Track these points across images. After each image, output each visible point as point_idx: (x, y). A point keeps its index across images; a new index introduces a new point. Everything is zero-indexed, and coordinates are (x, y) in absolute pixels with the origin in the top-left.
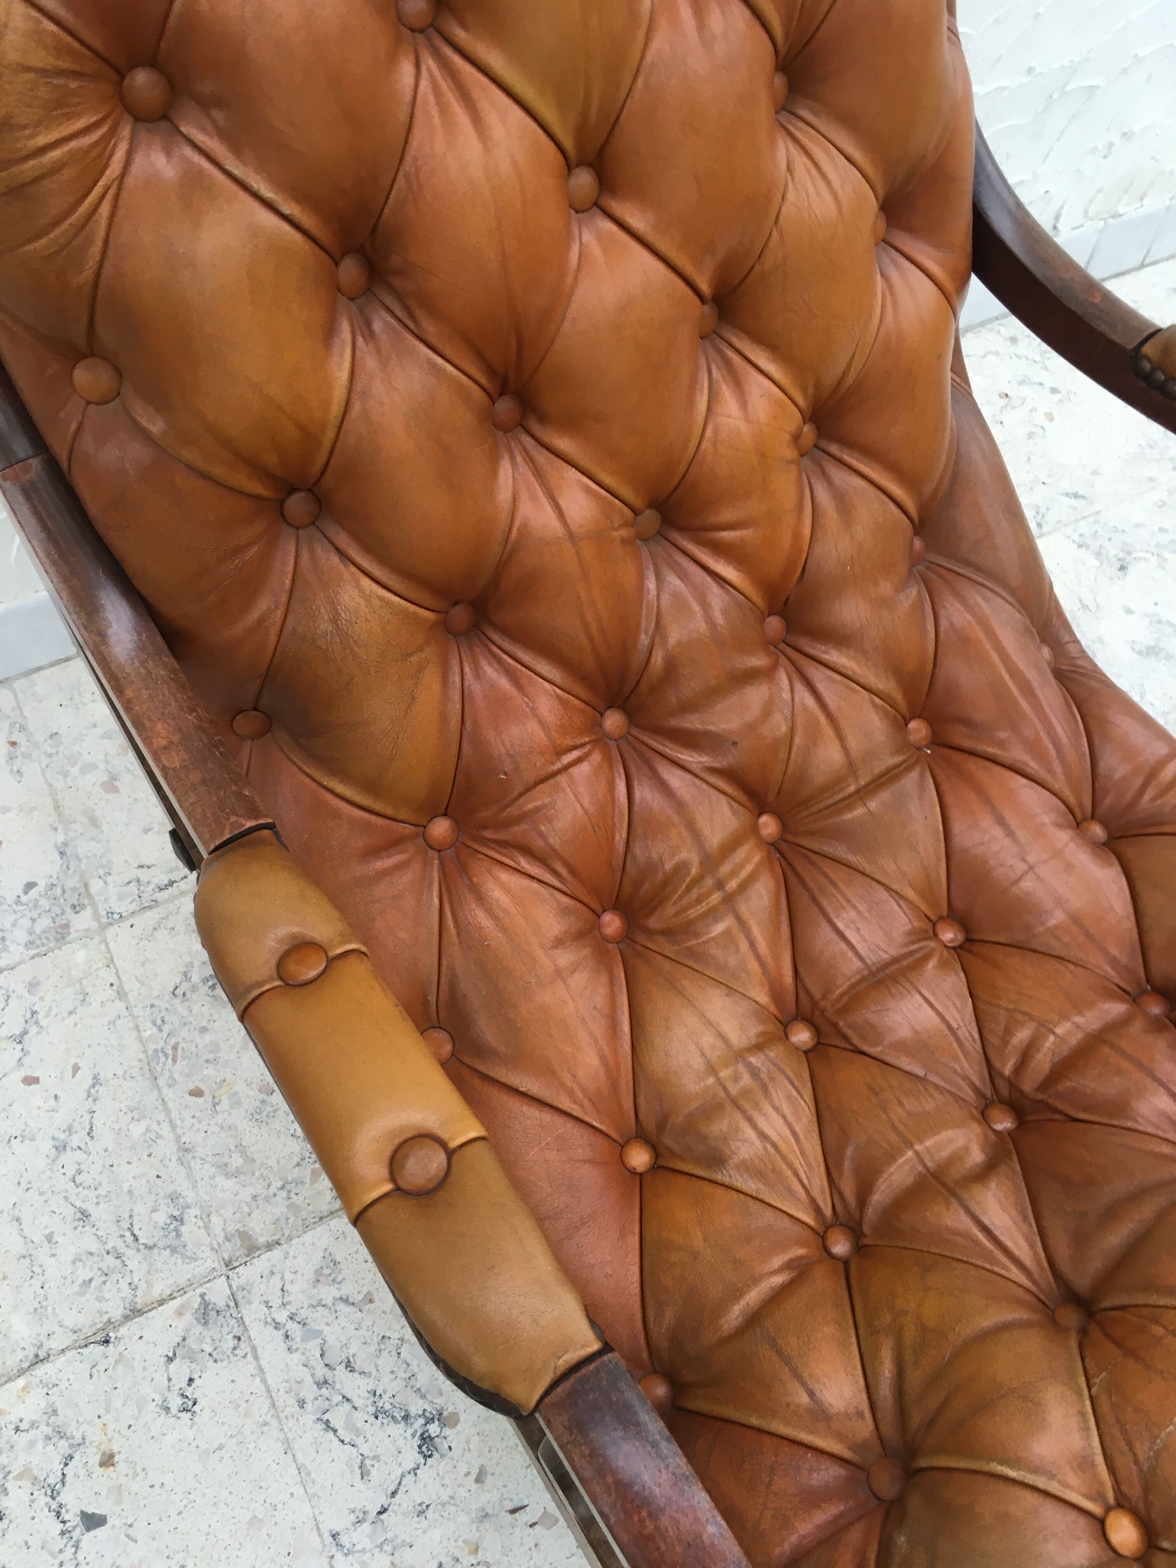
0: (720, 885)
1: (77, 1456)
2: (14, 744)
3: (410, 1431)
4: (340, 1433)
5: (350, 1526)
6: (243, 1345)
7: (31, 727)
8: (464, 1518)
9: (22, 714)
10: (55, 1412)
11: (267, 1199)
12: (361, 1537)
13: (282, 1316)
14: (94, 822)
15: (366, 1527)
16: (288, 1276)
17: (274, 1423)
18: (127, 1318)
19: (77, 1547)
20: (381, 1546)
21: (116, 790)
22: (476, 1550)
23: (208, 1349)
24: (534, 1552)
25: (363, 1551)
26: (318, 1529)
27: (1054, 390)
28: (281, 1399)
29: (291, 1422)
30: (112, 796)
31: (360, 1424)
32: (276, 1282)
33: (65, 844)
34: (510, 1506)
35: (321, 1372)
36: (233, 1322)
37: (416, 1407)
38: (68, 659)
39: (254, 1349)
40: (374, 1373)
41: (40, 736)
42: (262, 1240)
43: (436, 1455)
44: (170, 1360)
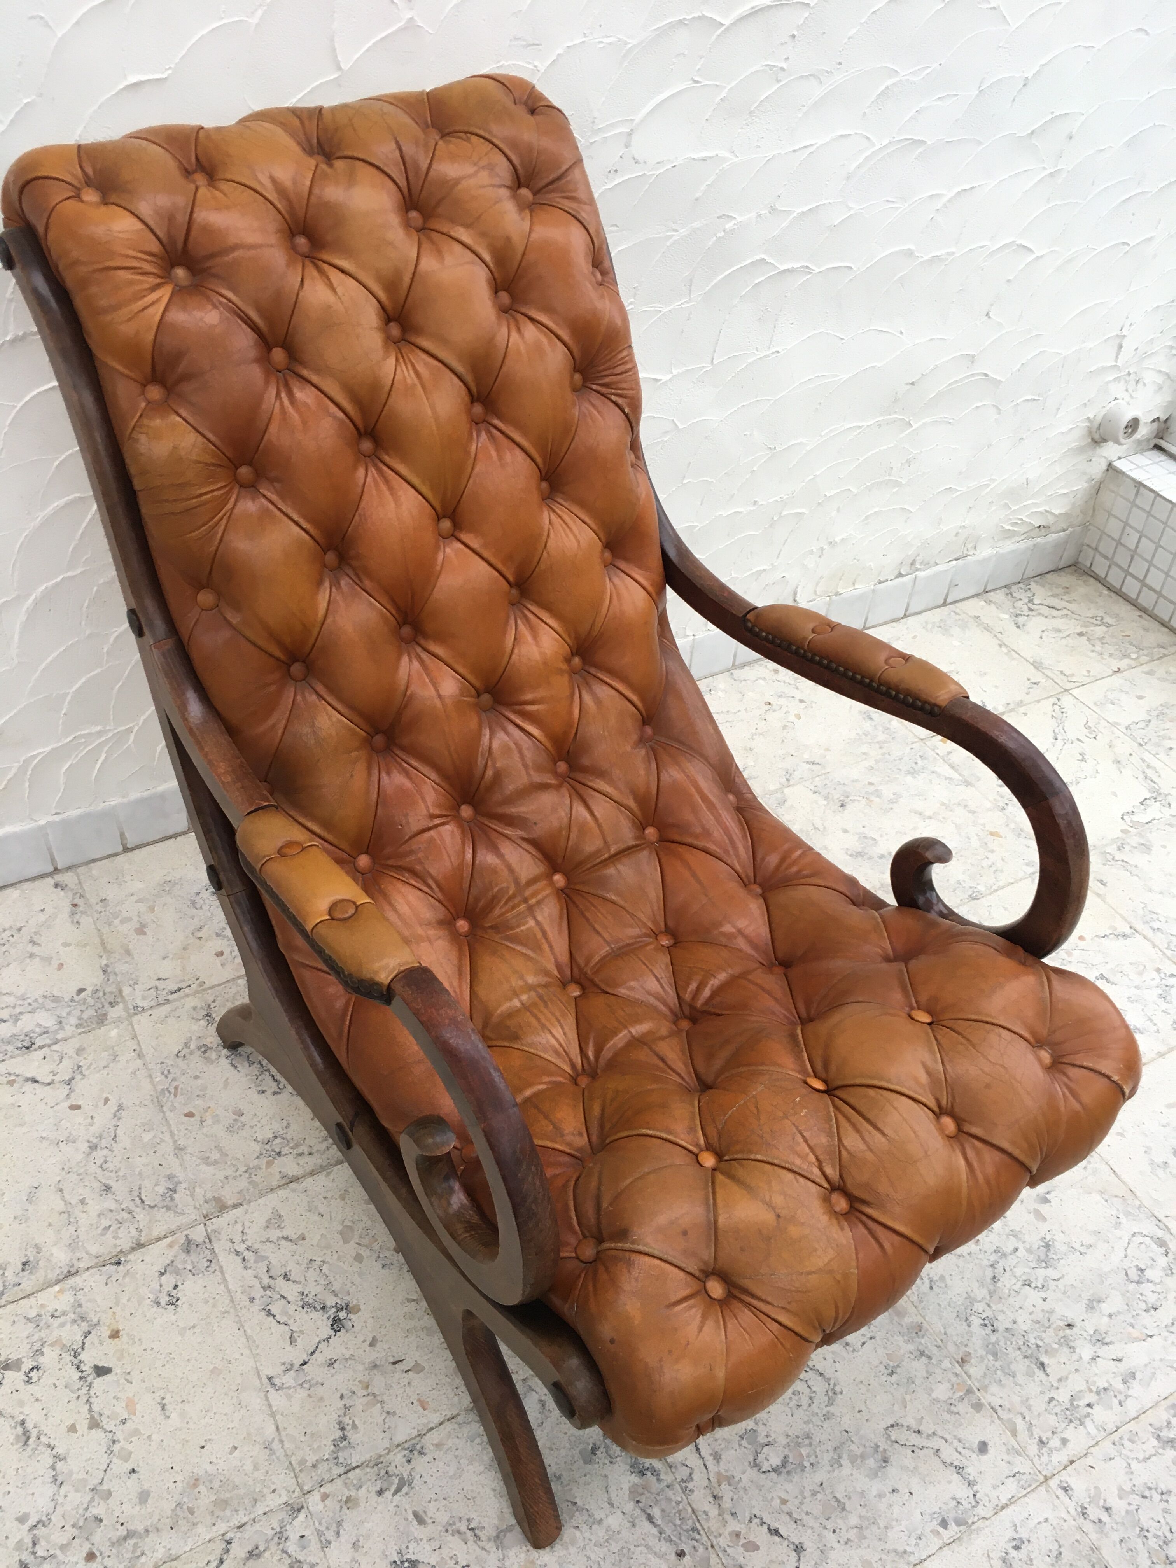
0: (525, 900)
1: (93, 1332)
2: (75, 905)
3: (326, 1316)
4: (278, 1317)
5: (281, 1372)
6: (213, 1264)
7: (87, 895)
8: (361, 1368)
9: (82, 887)
10: (80, 1305)
11: (235, 1178)
12: (289, 1379)
13: (241, 1248)
14: (128, 953)
15: (292, 1373)
16: (247, 1224)
17: (232, 1310)
18: (133, 1249)
19: (90, 1386)
20: (301, 1385)
21: (145, 933)
22: (367, 1387)
23: (189, 1267)
24: (407, 1389)
25: (289, 1388)
26: (259, 1375)
27: (802, 701)
28: (238, 1296)
29: (244, 1311)
30: (141, 937)
31: (291, 1312)
32: (239, 1227)
33: (107, 966)
34: (392, 1360)
35: (266, 1281)
36: (207, 1252)
37: (331, 1301)
38: (115, 855)
39: (221, 1267)
40: (303, 1282)
41: (93, 901)
42: (230, 1203)
43: (343, 1331)
44: (162, 1274)
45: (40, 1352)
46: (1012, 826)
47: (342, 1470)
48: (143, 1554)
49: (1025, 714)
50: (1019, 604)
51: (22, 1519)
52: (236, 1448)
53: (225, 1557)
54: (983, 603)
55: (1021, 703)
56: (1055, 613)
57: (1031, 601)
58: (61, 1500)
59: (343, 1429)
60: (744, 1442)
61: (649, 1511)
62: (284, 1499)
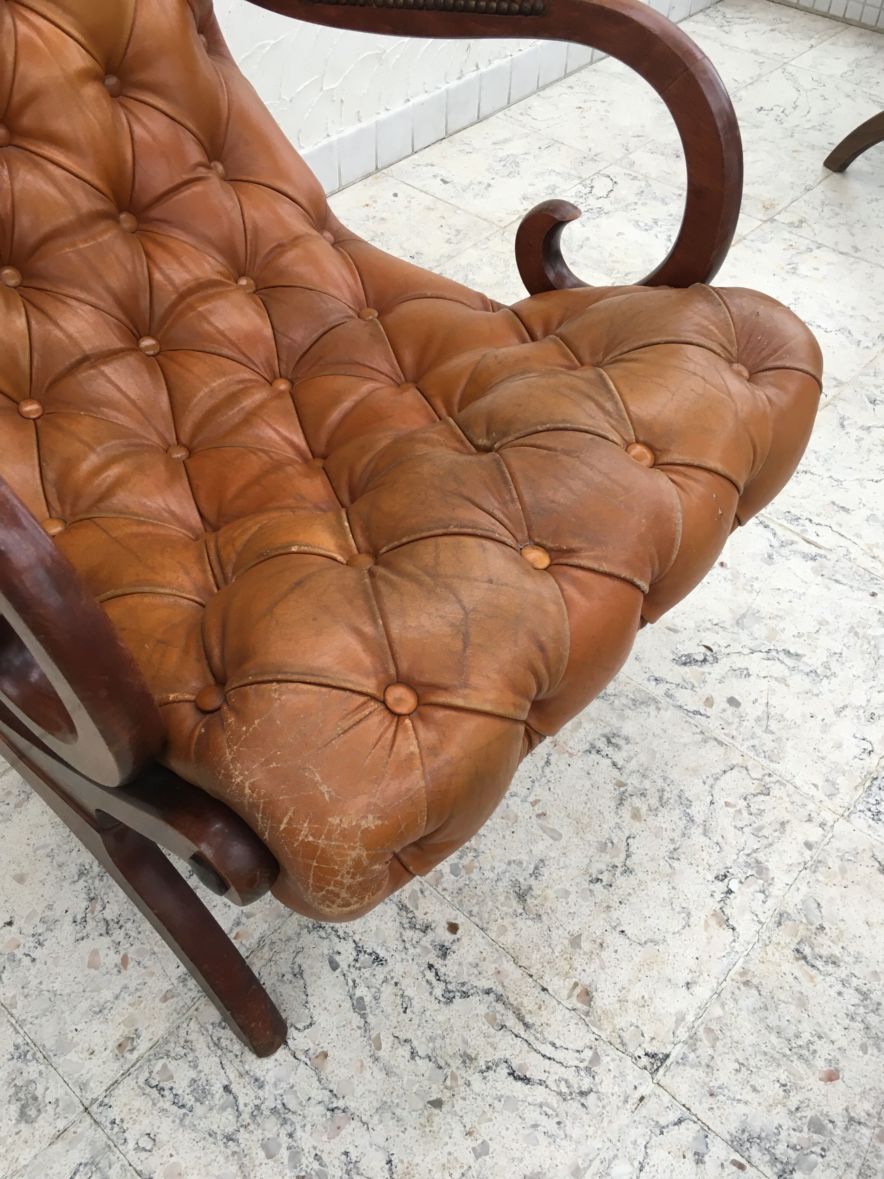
46: (805, 144)
49: (768, 81)
50: (716, 20)
54: (692, 23)
55: (760, 76)
56: (745, 21)
57: (724, 17)
60: (870, 522)
61: (834, 578)
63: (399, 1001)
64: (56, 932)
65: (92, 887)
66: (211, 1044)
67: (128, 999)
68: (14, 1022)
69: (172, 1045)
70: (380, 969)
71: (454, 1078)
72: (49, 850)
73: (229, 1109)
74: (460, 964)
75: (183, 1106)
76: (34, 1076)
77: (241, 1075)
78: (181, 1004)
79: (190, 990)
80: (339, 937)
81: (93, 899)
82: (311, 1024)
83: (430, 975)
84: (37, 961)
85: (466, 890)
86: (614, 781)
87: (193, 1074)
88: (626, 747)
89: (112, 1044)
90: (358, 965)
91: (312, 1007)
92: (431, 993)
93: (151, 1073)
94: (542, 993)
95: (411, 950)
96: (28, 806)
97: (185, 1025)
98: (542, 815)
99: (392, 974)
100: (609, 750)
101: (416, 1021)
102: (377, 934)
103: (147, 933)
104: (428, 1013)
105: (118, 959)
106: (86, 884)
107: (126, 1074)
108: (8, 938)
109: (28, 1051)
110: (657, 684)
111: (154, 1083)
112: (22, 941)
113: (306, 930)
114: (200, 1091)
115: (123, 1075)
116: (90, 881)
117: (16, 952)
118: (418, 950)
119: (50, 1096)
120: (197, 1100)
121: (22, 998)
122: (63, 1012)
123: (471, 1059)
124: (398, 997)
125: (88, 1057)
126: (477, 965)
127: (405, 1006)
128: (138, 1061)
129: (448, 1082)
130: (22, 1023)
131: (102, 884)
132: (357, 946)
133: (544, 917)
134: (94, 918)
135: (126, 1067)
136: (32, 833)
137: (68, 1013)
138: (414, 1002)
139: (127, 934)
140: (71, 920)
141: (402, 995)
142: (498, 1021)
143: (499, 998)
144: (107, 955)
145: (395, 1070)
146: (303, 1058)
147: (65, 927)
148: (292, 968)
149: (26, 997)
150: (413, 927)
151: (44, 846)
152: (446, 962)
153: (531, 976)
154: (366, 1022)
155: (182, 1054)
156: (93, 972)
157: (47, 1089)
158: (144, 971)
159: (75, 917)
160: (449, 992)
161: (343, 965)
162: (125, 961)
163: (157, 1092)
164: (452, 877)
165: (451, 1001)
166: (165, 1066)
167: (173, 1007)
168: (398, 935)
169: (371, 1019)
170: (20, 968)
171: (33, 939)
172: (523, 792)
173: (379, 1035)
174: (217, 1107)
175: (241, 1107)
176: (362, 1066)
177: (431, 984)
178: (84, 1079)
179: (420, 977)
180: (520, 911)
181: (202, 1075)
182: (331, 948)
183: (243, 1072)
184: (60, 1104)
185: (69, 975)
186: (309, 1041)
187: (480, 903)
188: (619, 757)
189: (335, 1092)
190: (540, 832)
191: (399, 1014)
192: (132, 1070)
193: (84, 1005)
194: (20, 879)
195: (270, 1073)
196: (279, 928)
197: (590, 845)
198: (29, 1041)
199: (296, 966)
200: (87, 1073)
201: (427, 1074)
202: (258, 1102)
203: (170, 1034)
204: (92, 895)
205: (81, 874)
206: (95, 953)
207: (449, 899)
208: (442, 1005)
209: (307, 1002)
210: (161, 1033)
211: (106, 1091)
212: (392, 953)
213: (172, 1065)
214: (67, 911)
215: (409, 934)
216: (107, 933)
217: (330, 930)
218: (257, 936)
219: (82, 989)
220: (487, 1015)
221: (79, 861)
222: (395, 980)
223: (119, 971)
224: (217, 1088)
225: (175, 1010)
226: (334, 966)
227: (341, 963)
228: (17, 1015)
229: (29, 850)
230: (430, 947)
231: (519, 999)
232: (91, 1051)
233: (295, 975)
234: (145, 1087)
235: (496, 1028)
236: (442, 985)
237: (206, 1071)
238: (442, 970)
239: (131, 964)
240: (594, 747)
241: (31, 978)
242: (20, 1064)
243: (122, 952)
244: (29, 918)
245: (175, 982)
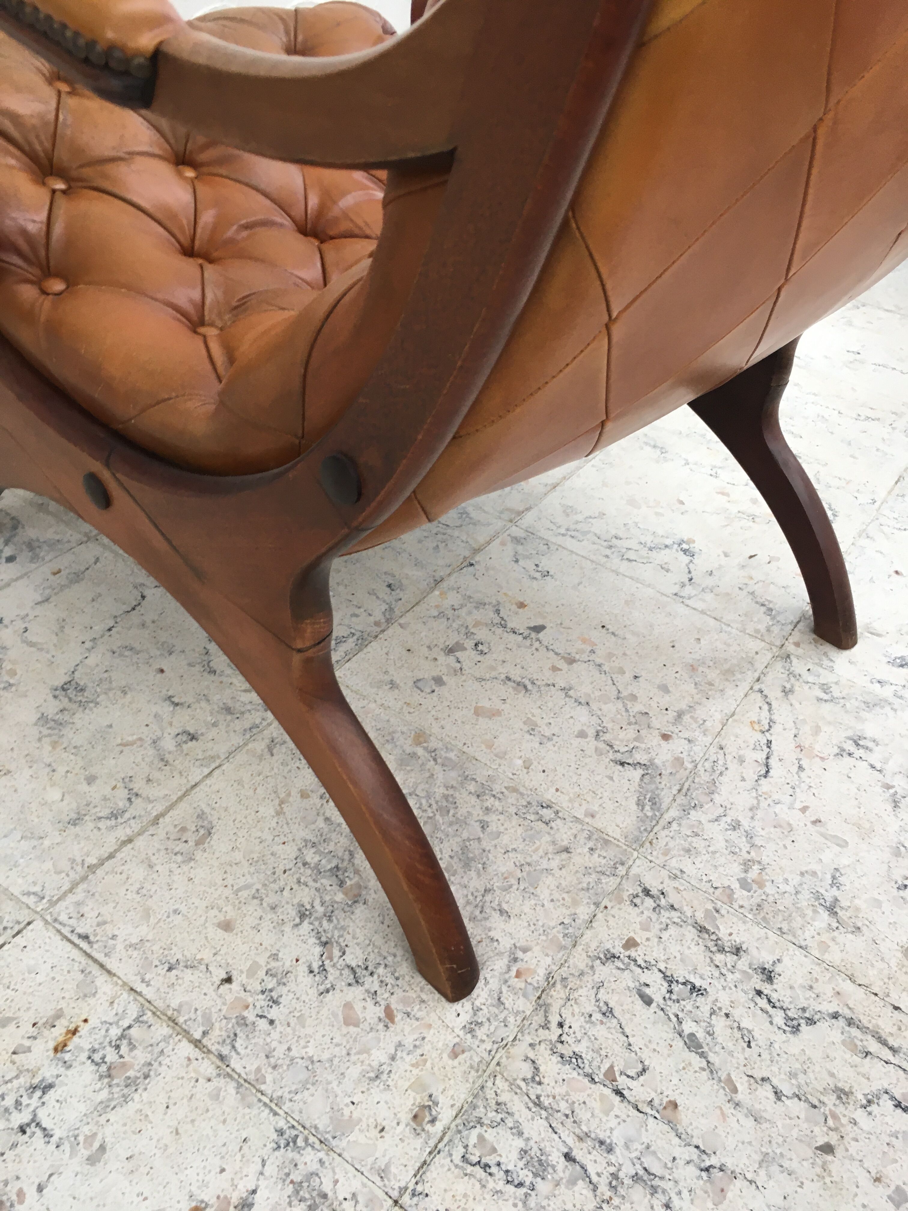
1: (502, 609)
3: (674, 550)
4: (639, 560)
5: (679, 589)
6: (551, 546)
8: (735, 570)
10: (470, 597)
11: (507, 495)
12: (690, 591)
13: (563, 531)
15: (688, 587)
16: (549, 517)
17: (598, 566)
18: (474, 554)
19: (538, 640)
20: (703, 591)
22: (752, 579)
23: (534, 552)
25: (696, 595)
26: (664, 595)
28: (594, 558)
29: (608, 564)
31: (645, 555)
32: (546, 521)
35: (605, 544)
36: (538, 540)
37: (668, 542)
39: (560, 546)
42: (520, 510)
43: (696, 554)
44: (516, 561)
45: (468, 634)
47: (791, 627)
48: (705, 721)
51: (582, 734)
52: (699, 639)
53: (768, 700)
58: (599, 713)
59: (763, 605)
62: (769, 655)
63: (738, 1035)
64: (292, 986)
65: (320, 930)
66: (531, 1105)
67: (408, 1059)
68: (267, 1101)
69: (482, 1110)
70: (700, 999)
71: (835, 1116)
72: (254, 891)
73: (580, 1182)
74: (791, 987)
75: (520, 1185)
76: (315, 1166)
77: (581, 1139)
78: (477, 1059)
79: (483, 1041)
80: (639, 966)
81: (326, 943)
82: (644, 1070)
83: (763, 1003)
84: (277, 1022)
85: (766, 906)
86: (880, 784)
87: (520, 1143)
88: (876, 749)
89: (406, 1117)
90: (674, 997)
91: (638, 1050)
92: (771, 1023)
93: (466, 1147)
94: (896, 1012)
95: (730, 976)
96: (212, 843)
97: (490, 1084)
98: (816, 822)
99: (719, 1005)
100: (861, 752)
101: (765, 1055)
102: (682, 960)
103: (407, 978)
104: (776, 1046)
105: (380, 1011)
106: (311, 927)
107: (435, 1151)
108: (229, 998)
109: (297, 1136)
110: (882, 686)
111: (475, 1159)
112: (250, 1000)
113: (598, 961)
114: (536, 1164)
115: (430, 1153)
116: (316, 923)
117: (245, 1013)
118: (738, 975)
119: (343, 1192)
120: (536, 1175)
121: (270, 1070)
122: (329, 1083)
123: (846, 1094)
124: (736, 1030)
125: (379, 1135)
126: (811, 987)
127: (747, 1040)
128: (444, 1134)
129: (830, 1122)
130: (279, 1101)
131: (332, 925)
132: (665, 977)
133: (864, 929)
134: (334, 966)
135: (432, 1143)
136: (225, 872)
137: (335, 1084)
138: (756, 1034)
139: (382, 982)
140: (306, 970)
141: (739, 1028)
142: (860, 1048)
143: (850, 1022)
144: (365, 1008)
145: (764, 1114)
146: (648, 1110)
147: (300, 979)
148: (598, 1007)
149: (275, 1067)
150: (722, 950)
151: (247, 887)
152: (775, 986)
153: (876, 995)
154: (708, 1062)
155: (499, 1120)
156: (352, 1029)
157: (336, 1182)
158: (418, 1023)
159: (310, 967)
160: (792, 1020)
161: (658, 998)
162: (389, 1014)
163: (481, 1171)
164: (745, 893)
165: (798, 1030)
166: (481, 1138)
167: (468, 1064)
168: (708, 960)
169: (712, 1057)
170: (257, 1033)
171: (264, 997)
172: (787, 799)
173: (729, 1075)
174: (564, 1181)
175: (595, 1179)
176: (723, 1114)
177: (767, 1012)
178: (382, 1164)
179: (752, 1005)
180: (835, 925)
181: (532, 1143)
182: (636, 979)
183: (581, 1135)
184: (360, 1198)
185: (323, 1036)
186: (649, 1090)
187: (789, 919)
188: (875, 758)
189: (702, 1148)
190: (823, 840)
191: (743, 1049)
192: (440, 1146)
193: (354, 1072)
194: (227, 926)
195: (615, 1133)
196: (566, 961)
197: (882, 850)
198: (295, 1124)
199: (602, 1004)
200: (384, 1156)
201: (802, 1116)
202: (612, 1169)
203: (476, 1096)
204: (324, 939)
205: (303, 916)
206: (348, 1006)
207: (750, 916)
208: (788, 1034)
209: (630, 1045)
210: (463, 1097)
211: (415, 1176)
212: (709, 980)
213: (490, 1135)
214: (297, 961)
215: (719, 958)
216: (357, 982)
217: (626, 960)
218: (542, 972)
219: (344, 1052)
220: (844, 1042)
221: (295, 901)
222: (724, 1011)
223: (386, 1026)
224: (556, 1158)
225: (472, 1067)
226: (648, 1001)
227: (653, 997)
228: (269, 1092)
229: (228, 892)
230: (750, 971)
231: (874, 1021)
232: (379, 1128)
233: (604, 1014)
234: (465, 1165)
235: (860, 1055)
236: (781, 1013)
237: (535, 1138)
238: (774, 997)
239: (398, 1017)
240: (844, 750)
241: (274, 1044)
242: (291, 1154)
243: (383, 1003)
244: (252, 972)
245: (461, 1033)
